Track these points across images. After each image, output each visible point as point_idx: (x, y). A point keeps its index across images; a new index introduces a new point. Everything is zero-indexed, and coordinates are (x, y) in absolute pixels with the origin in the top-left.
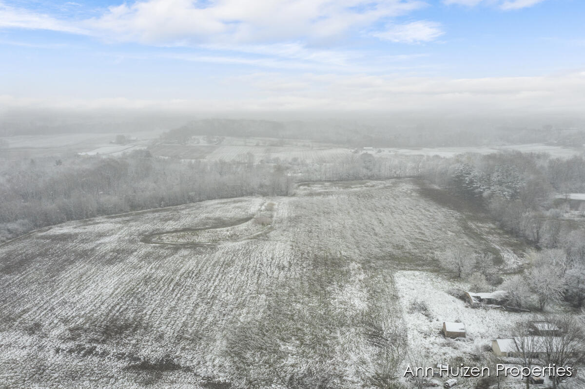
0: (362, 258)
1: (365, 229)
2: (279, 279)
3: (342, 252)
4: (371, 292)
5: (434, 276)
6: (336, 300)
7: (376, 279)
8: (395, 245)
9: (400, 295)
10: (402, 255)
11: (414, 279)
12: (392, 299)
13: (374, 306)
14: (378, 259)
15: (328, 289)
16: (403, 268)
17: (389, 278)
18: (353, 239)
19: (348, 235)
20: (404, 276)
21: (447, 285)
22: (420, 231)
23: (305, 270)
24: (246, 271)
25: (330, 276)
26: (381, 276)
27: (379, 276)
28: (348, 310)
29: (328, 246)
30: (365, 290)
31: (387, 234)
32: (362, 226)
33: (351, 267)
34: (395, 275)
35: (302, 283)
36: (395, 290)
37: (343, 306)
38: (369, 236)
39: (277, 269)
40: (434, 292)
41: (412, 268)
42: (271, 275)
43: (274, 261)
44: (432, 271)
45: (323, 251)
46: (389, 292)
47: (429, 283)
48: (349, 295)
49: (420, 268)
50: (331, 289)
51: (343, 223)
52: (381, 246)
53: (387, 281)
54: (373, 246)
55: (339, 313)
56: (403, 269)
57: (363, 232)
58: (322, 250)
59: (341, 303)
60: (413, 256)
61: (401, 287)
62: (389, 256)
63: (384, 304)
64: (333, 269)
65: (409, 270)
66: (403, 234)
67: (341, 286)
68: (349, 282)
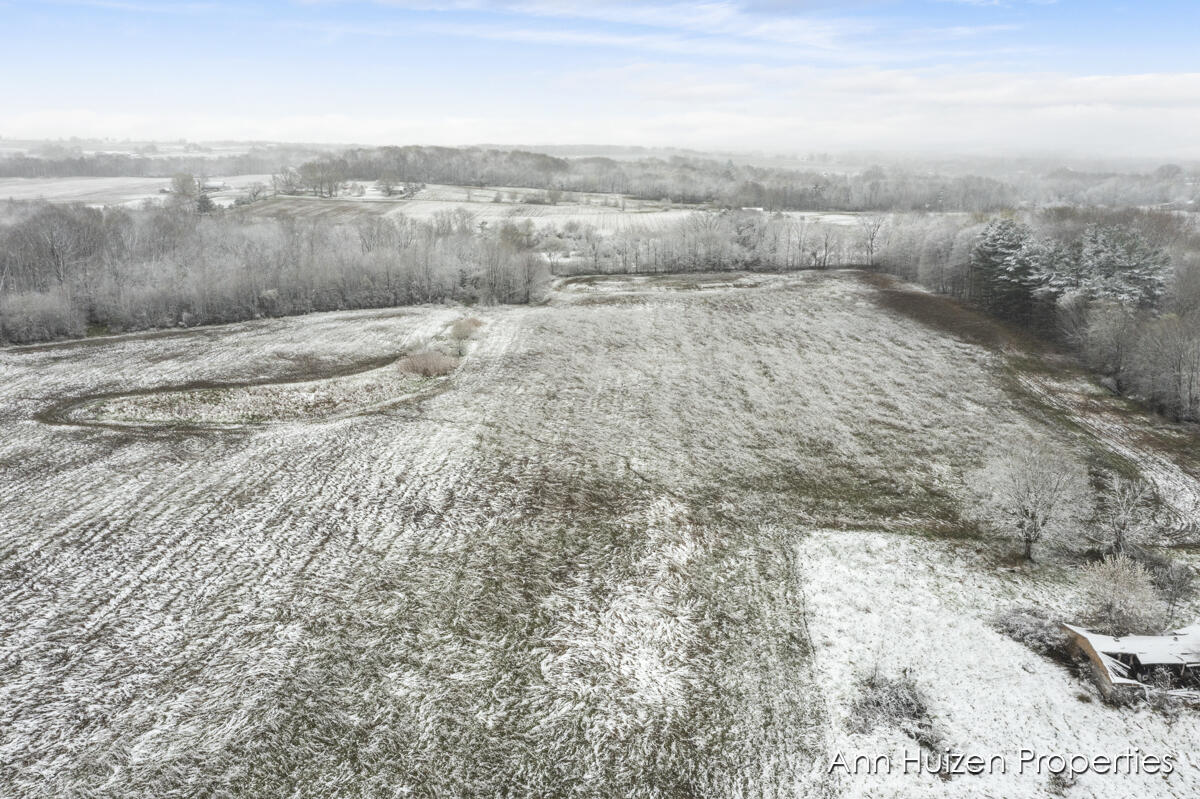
0: (695, 481)
1: (717, 390)
2: (387, 558)
3: (634, 460)
4: (708, 621)
5: (938, 555)
6: (564, 658)
7: (733, 562)
8: (806, 441)
9: (815, 633)
10: (827, 472)
11: (866, 565)
12: (786, 652)
13: (710, 689)
14: (746, 487)
15: (548, 603)
16: (830, 519)
17: (780, 560)
18: (676, 420)
19: (664, 409)
20: (834, 552)
21: (988, 592)
22: (883, 399)
23: (491, 523)
24: (286, 524)
25: (571, 550)
26: (751, 550)
27: (743, 552)
28: (601, 706)
29: (593, 440)
30: (685, 611)
31: (782, 407)
32: (710, 381)
33: (651, 516)
34: (800, 548)
35: (460, 576)
36: (800, 613)
37: (584, 688)
38: (725, 410)
39: (398, 519)
40: (944, 623)
41: (860, 523)
42: (364, 543)
43: (403, 487)
44: (931, 534)
45: (574, 457)
46: (774, 623)
47: (922, 581)
48: (620, 630)
49: (887, 522)
50: (561, 602)
51: (655, 373)
52: (761, 444)
53: (770, 571)
54: (736, 442)
55: (562, 723)
56: (827, 525)
57: (710, 398)
58: (572, 454)
59: (581, 670)
60: (862, 476)
61: (820, 598)
62: (786, 477)
63: (750, 679)
64: (588, 520)
65: (850, 528)
66: (831, 407)
67: (599, 593)
68: (633, 574)
